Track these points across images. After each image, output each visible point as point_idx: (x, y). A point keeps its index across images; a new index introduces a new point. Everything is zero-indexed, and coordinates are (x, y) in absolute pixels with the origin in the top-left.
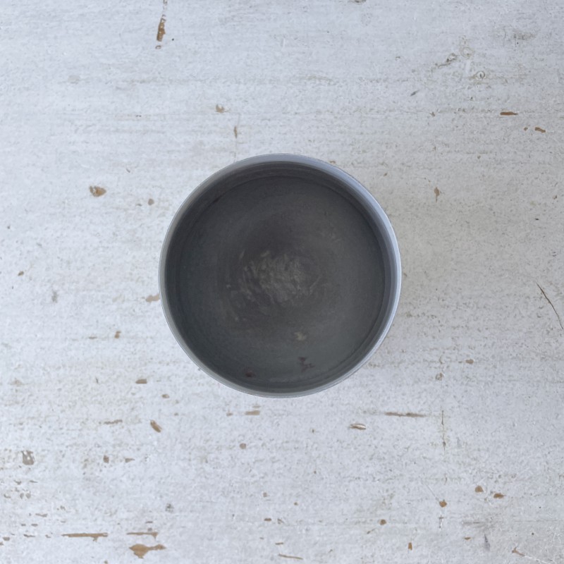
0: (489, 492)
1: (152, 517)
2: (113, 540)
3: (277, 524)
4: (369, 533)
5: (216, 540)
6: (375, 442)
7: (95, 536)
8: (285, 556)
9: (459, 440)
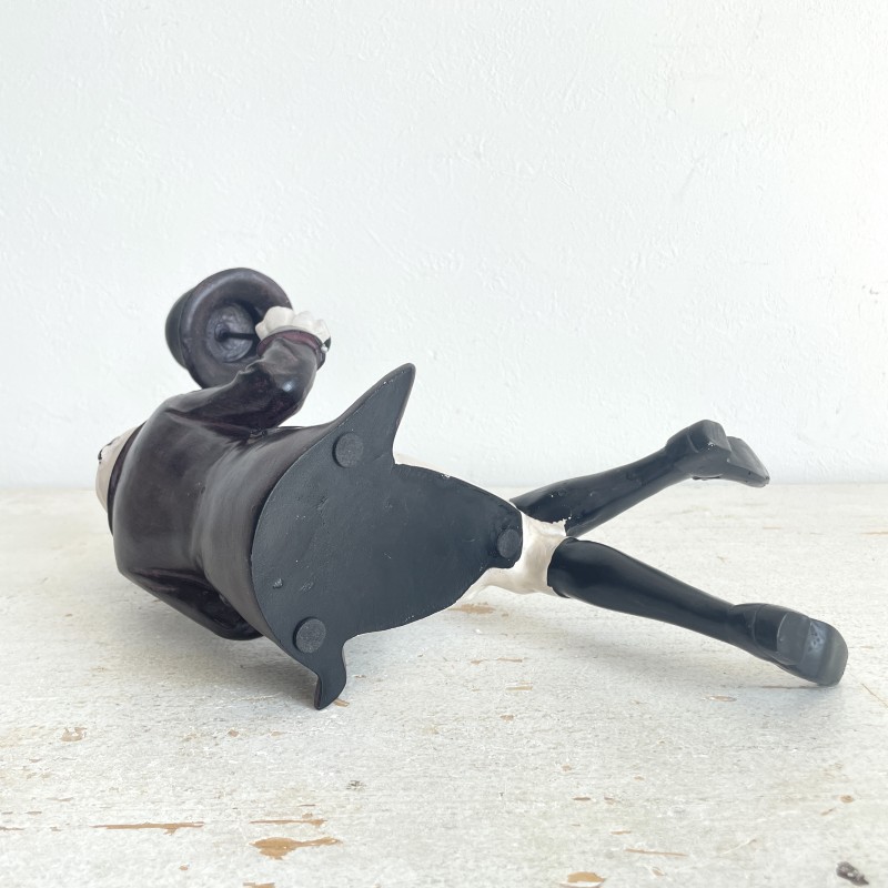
1: (314, 798)
2: (212, 832)
3: (604, 805)
4: (825, 814)
5: (466, 828)
6: (762, 712)
7: (172, 828)
8: (642, 852)
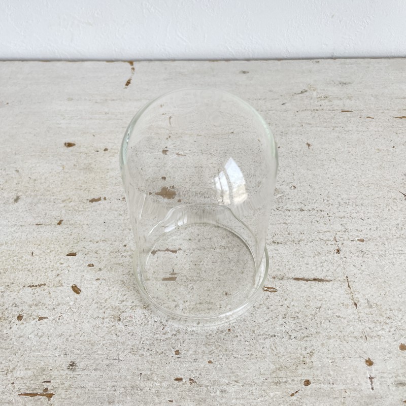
9: (368, 301)
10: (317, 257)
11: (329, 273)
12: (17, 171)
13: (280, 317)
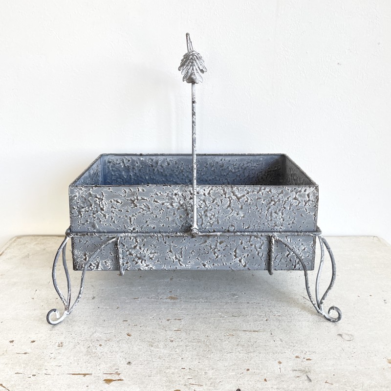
0: (302, 357)
1: (119, 367)
2: (94, 376)
3: (188, 370)
4: (241, 374)
5: (153, 377)
6: (239, 340)
7: (85, 375)
8: (193, 384)
9: (281, 340)
10: (255, 323)
11: (261, 328)
12: (93, 286)
13: (235, 345)
